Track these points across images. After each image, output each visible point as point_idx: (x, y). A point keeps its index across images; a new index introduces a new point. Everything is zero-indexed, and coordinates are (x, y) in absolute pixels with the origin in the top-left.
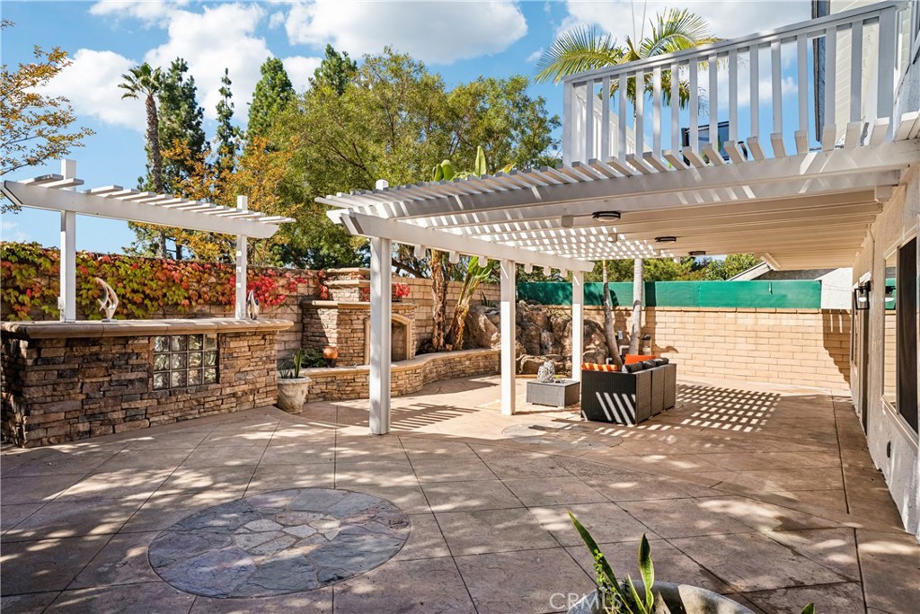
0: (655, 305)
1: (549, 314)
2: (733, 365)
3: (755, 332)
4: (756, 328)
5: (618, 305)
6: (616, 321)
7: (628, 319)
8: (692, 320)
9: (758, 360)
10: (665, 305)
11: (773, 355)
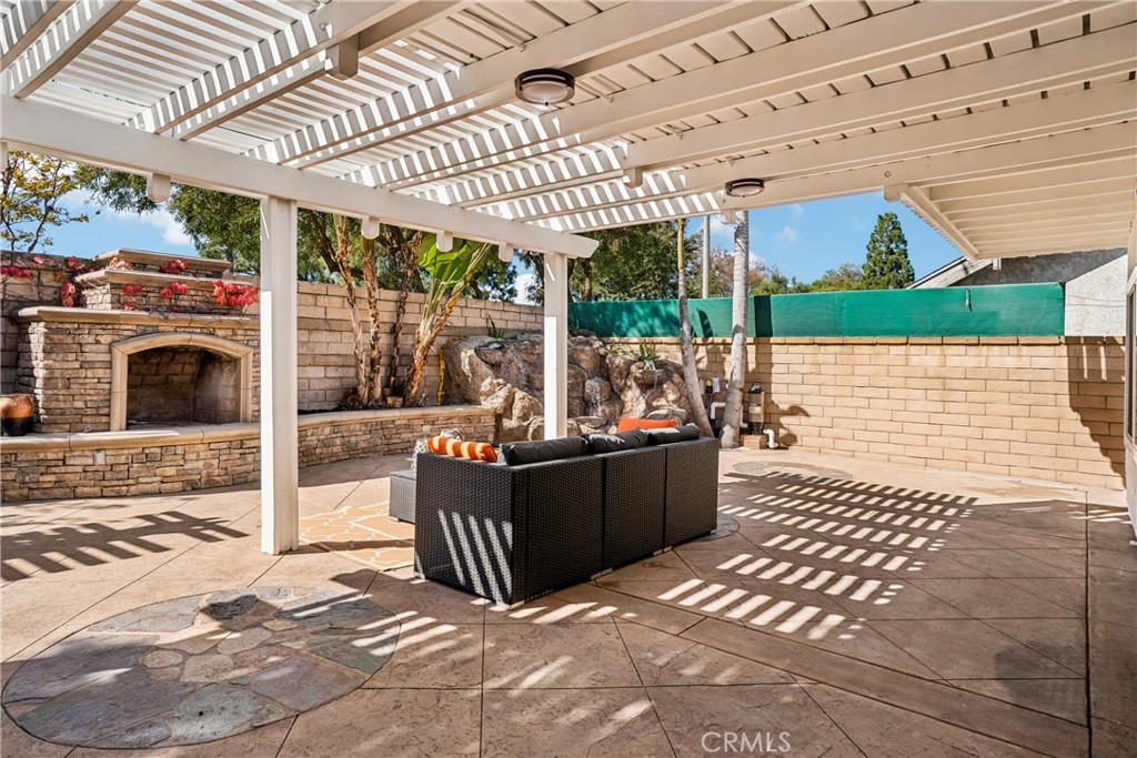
0: (771, 335)
1: (602, 351)
2: (903, 438)
3: (942, 382)
4: (943, 372)
5: (711, 335)
6: (709, 362)
7: (728, 358)
8: (831, 358)
9: (947, 430)
10: (788, 334)
11: (976, 421)
